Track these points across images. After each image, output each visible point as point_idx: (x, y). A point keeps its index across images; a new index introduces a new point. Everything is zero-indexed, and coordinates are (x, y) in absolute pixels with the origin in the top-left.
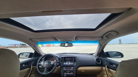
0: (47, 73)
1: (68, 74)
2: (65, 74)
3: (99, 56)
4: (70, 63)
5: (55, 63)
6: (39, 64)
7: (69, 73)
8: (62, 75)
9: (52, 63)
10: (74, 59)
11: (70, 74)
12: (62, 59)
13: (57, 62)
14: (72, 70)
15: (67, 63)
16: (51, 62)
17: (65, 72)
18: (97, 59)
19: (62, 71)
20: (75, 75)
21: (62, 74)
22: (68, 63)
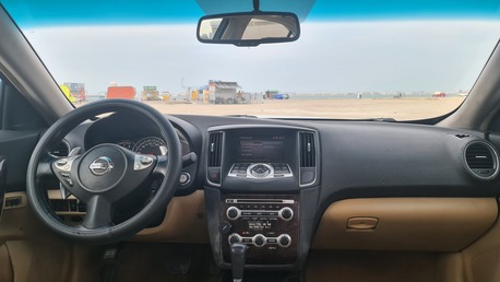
0: (105, 231)
1: (259, 241)
2: (235, 240)
3: (484, 125)
4: (271, 175)
5: (163, 164)
6: (44, 168)
7: (265, 232)
8: (217, 249)
9: (141, 161)
10: (304, 147)
11: (275, 244)
12: (218, 148)
13: (181, 158)
14: (286, 214)
15: (250, 175)
16: (131, 161)
17: (240, 226)
18: (472, 150)
19: (214, 222)
20: (304, 247)
21: (217, 238)
22: (262, 170)
